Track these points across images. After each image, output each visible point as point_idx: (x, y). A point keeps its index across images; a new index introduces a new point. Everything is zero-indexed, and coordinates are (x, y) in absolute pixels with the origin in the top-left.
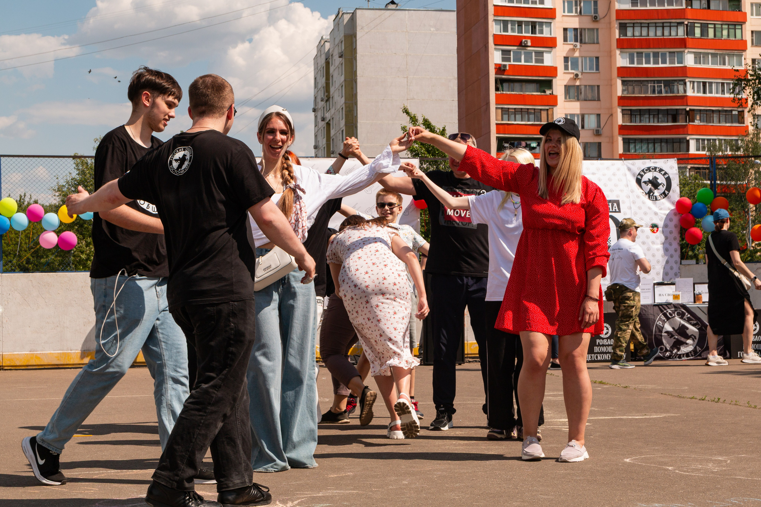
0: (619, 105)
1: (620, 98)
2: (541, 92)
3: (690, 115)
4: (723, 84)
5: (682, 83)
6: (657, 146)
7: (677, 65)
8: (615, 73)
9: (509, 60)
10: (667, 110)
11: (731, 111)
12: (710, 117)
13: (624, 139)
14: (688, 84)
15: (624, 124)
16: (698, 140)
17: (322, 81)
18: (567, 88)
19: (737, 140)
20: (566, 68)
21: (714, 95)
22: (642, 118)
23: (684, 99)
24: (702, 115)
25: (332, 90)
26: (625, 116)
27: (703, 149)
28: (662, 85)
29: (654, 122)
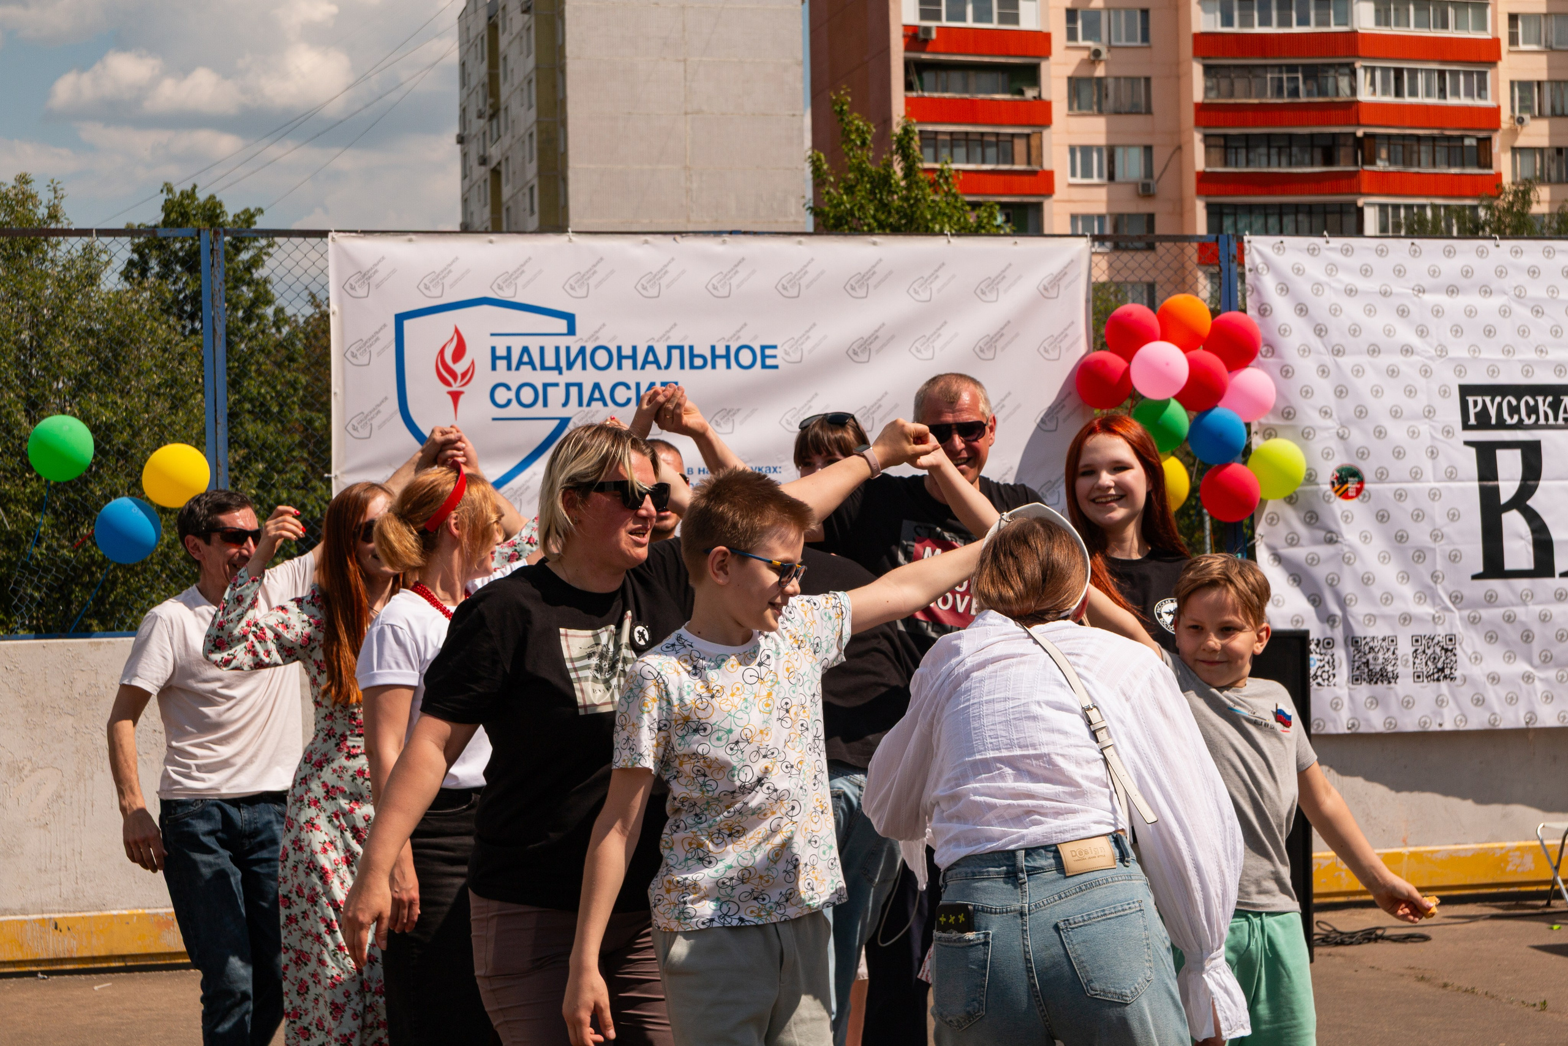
0: (1198, 123)
1: (1200, 108)
2: (1013, 93)
3: (1366, 148)
4: (1442, 73)
5: (1347, 71)
6: (1288, 222)
7: (1333, 28)
8: (1187, 47)
9: (937, 16)
10: (1312, 135)
11: (1462, 138)
12: (1411, 153)
13: (1209, 207)
14: (1361, 73)
15: (1208, 170)
16: (1383, 207)
17: (480, 71)
18: (1075, 85)
19: (1474, 208)
20: (1072, 35)
21: (1421, 99)
22: (1251, 156)
23: (1351, 110)
24: (1392, 147)
25: (505, 90)
26: (1212, 150)
27: (1396, 229)
28: (1300, 76)
29: (1279, 165)
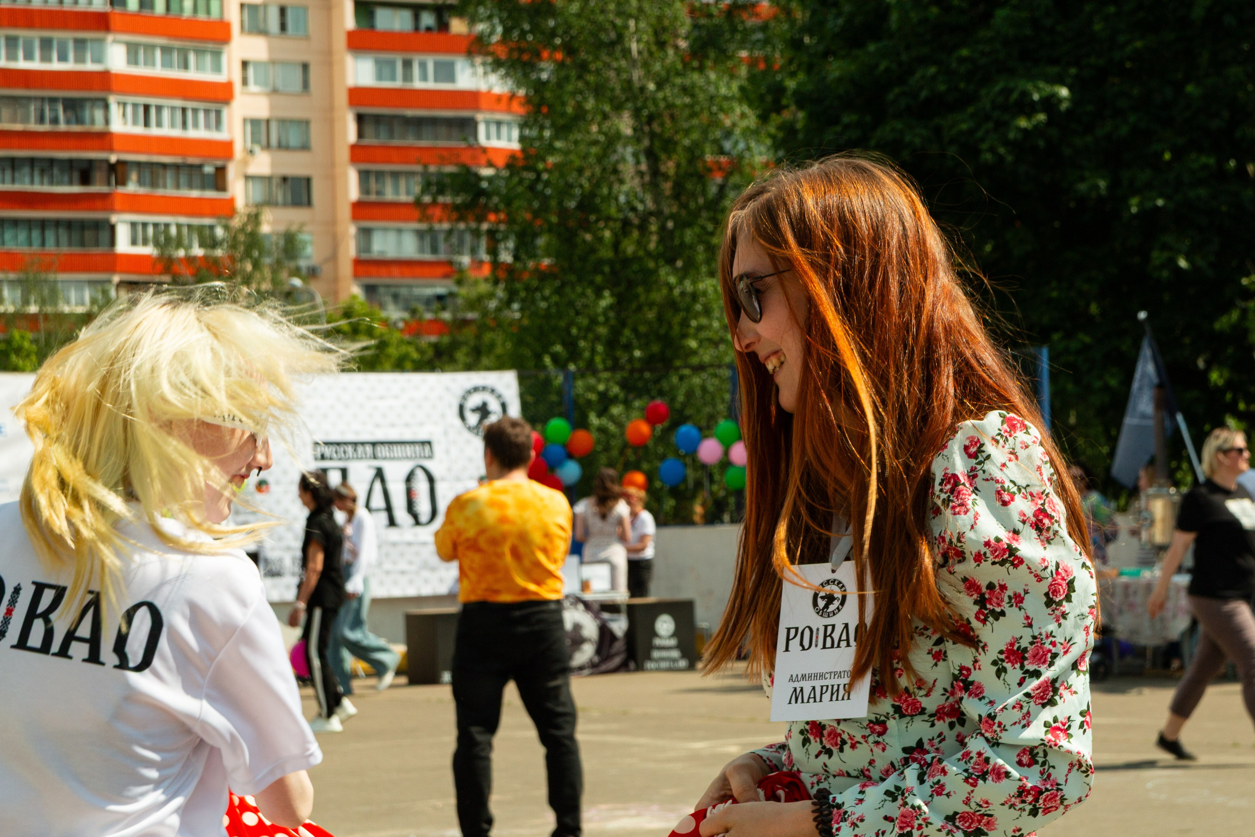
3: (118, 172)
4: (184, 110)
5: (101, 104)
6: (50, 235)
7: (90, 67)
10: (70, 159)
11: (201, 166)
12: (159, 178)
14: (114, 106)
16: (133, 225)
19: (212, 228)
21: (167, 132)
22: (16, 176)
23: (104, 139)
24: (145, 172)
27: (145, 242)
28: (60, 107)
29: (42, 183)
